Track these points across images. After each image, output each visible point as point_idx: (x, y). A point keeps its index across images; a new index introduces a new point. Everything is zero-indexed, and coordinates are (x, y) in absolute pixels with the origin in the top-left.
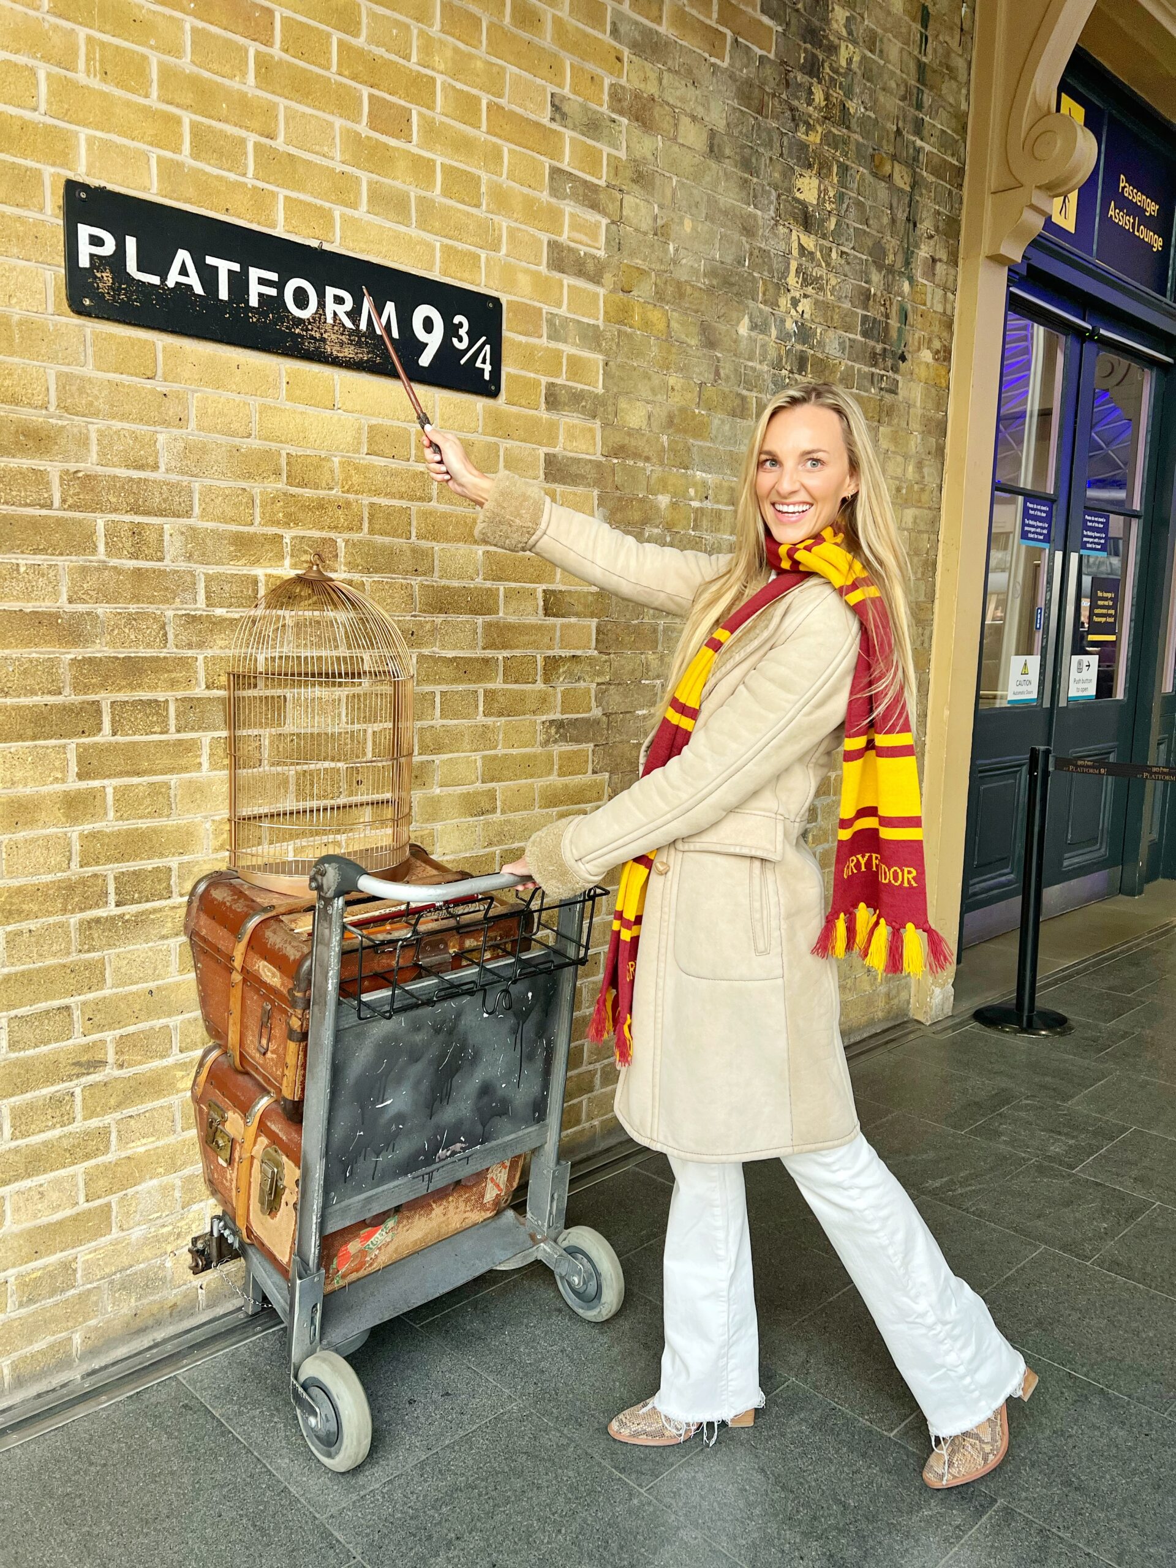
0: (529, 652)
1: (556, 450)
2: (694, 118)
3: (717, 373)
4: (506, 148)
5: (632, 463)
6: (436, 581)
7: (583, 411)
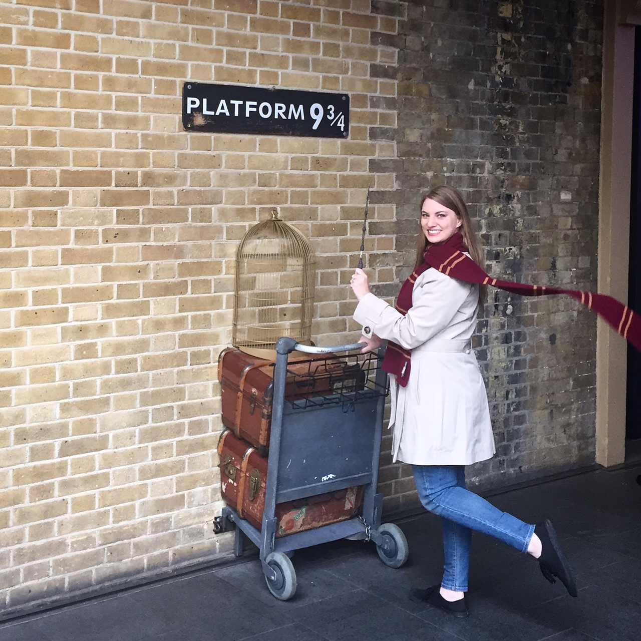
1: (376, 157)
3: (457, 110)
4: (351, 29)
5: (412, 158)
6: (319, 222)
7: (388, 138)
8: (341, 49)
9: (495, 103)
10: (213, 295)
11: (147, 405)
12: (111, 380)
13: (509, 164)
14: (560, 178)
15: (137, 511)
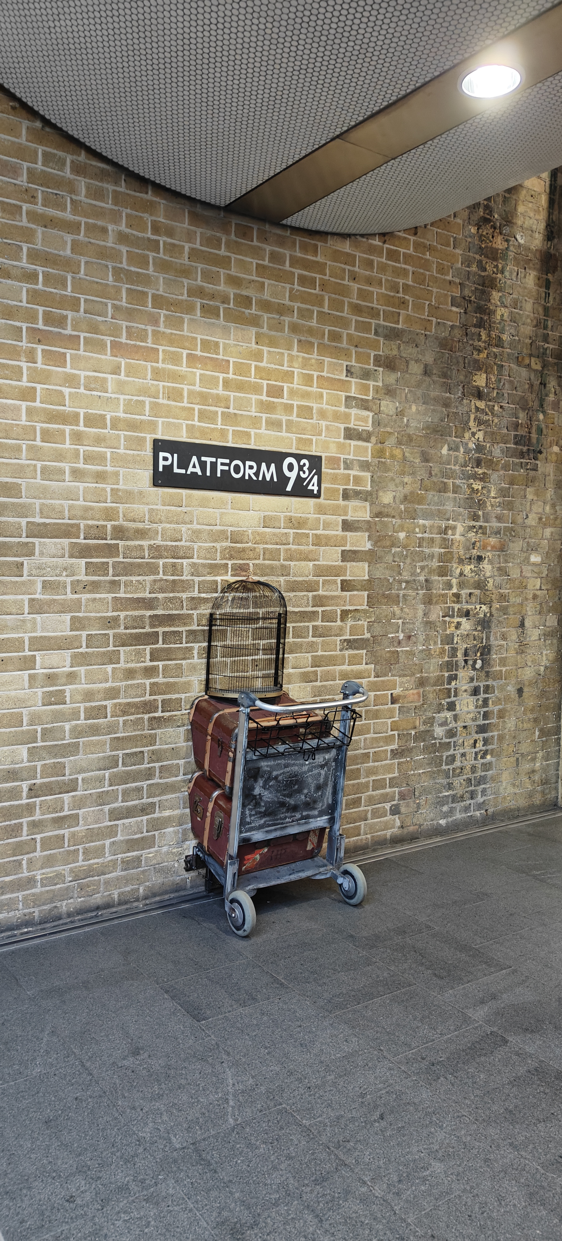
0: (333, 608)
1: (347, 517)
2: (417, 361)
3: (430, 473)
4: (325, 392)
5: (385, 519)
6: (291, 578)
7: (361, 499)
8: (314, 411)
9: (468, 468)
10: (184, 645)
11: (117, 750)
12: (81, 725)
13: (481, 527)
14: (530, 540)
15: (107, 850)
